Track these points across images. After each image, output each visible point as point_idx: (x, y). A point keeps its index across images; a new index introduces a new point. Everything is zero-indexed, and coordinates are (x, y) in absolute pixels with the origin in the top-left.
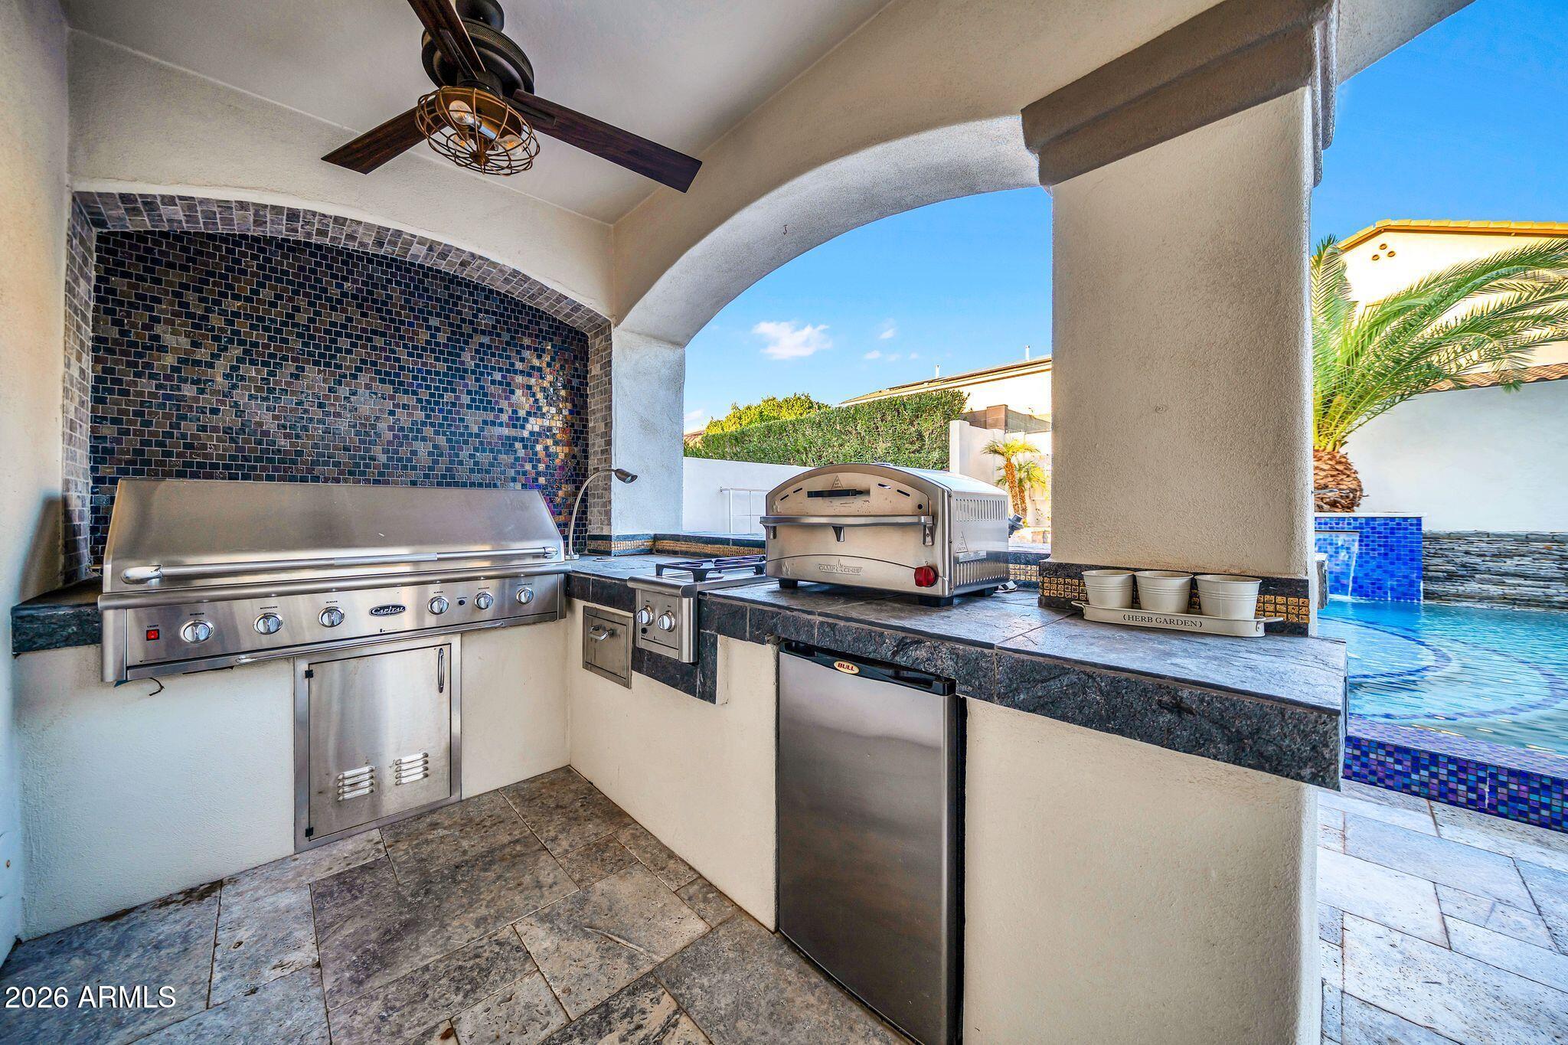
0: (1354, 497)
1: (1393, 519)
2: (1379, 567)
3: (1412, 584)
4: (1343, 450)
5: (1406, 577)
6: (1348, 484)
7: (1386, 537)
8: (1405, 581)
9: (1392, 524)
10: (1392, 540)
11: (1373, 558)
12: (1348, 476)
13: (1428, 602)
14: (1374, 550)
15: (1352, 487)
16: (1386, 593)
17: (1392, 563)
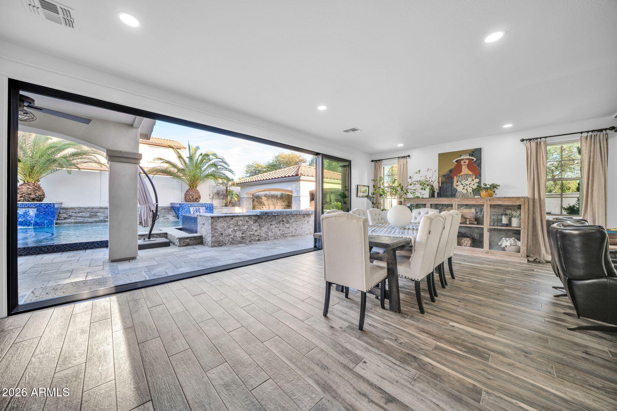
0: (41, 198)
1: (47, 204)
2: (43, 217)
3: (52, 221)
4: (39, 183)
5: (50, 219)
6: (38, 193)
7: (45, 209)
8: (50, 221)
9: (47, 205)
10: (47, 210)
11: (41, 215)
12: (39, 191)
13: (56, 225)
14: (41, 212)
15: (40, 194)
16: (45, 224)
17: (47, 216)
